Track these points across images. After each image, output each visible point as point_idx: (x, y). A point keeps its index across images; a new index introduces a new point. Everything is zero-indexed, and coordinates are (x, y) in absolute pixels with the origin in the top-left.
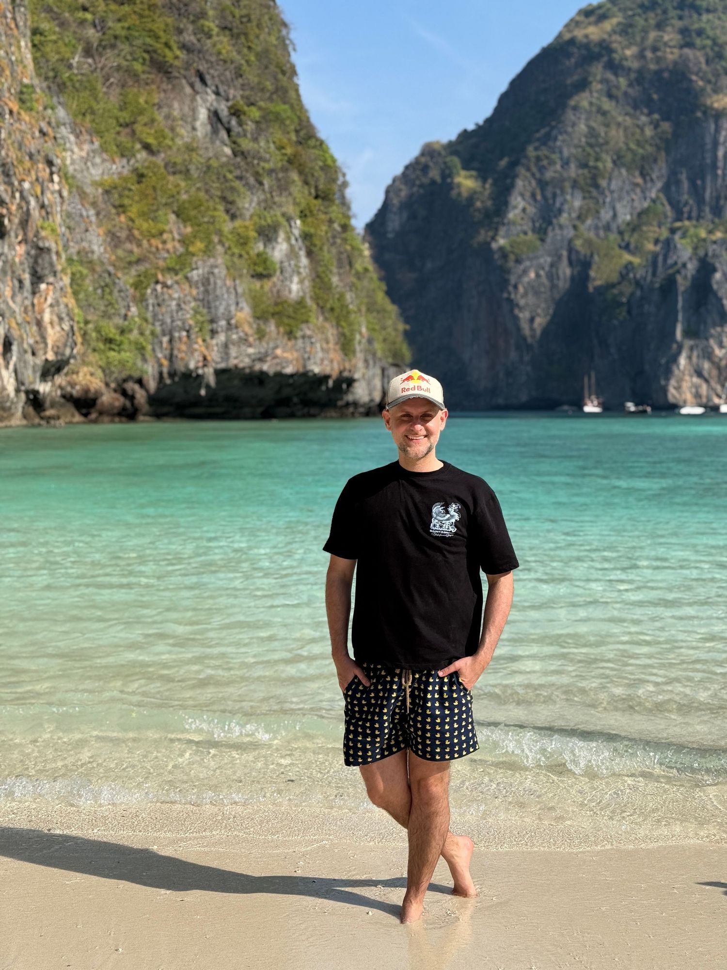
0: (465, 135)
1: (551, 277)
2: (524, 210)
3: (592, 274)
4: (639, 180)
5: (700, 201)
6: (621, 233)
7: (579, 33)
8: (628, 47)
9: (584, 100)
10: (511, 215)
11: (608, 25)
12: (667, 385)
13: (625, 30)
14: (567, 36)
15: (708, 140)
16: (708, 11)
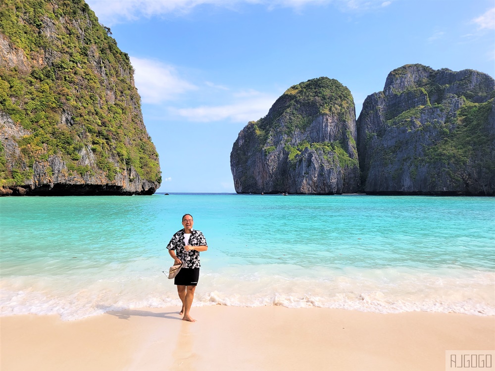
0: (261, 119)
1: (278, 158)
2: (272, 140)
3: (289, 156)
4: (303, 131)
5: (319, 138)
6: (297, 146)
7: (289, 93)
8: (301, 96)
9: (288, 110)
10: (268, 141)
11: (297, 91)
12: (300, 187)
13: (301, 92)
14: (286, 93)
15: (321, 121)
16: (323, 87)
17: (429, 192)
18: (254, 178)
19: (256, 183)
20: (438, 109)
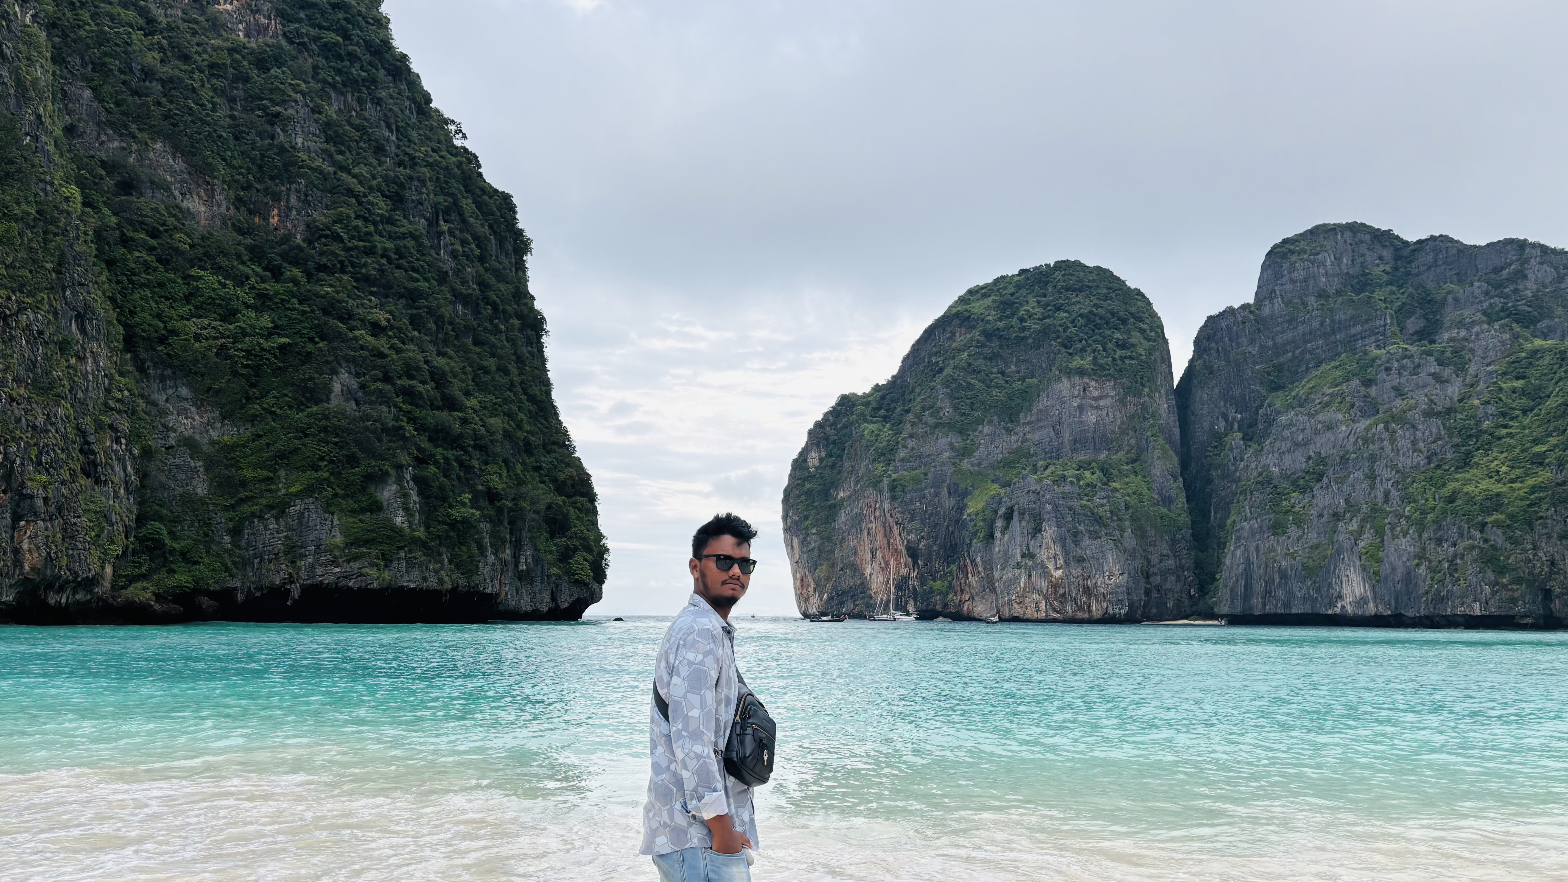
0: (877, 388)
1: (935, 505)
3: (968, 502)
4: (1010, 424)
5: (1062, 446)
6: (994, 470)
7: (964, 308)
8: (1000, 319)
9: (962, 361)
12: (1009, 600)
13: (1000, 306)
15: (1067, 394)
17: (1426, 617)
18: (856, 569)
19: (864, 586)
20: (1432, 359)
